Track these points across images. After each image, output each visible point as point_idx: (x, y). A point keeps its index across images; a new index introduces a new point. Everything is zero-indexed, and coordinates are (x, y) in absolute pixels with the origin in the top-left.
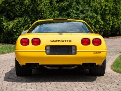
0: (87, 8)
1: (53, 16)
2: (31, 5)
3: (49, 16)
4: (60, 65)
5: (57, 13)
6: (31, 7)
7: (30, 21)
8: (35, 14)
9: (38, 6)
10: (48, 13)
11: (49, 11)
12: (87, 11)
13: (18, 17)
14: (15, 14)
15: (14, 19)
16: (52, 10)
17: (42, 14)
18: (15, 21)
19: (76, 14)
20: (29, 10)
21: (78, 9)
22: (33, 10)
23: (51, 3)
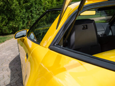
0: (40, 7)
1: (22, 13)
2: (5, 6)
3: (20, 13)
5: (24, 10)
6: (5, 7)
7: (6, 18)
8: (9, 12)
9: (11, 6)
10: (18, 11)
11: (19, 10)
12: (40, 8)
16: (21, 9)
17: (14, 12)
19: (35, 11)
20: (4, 9)
21: (36, 8)
22: (7, 9)
23: (20, 4)
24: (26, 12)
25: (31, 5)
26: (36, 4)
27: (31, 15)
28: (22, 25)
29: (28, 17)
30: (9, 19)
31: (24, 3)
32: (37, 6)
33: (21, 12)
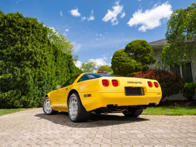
2: (22, 81)
4: (135, 106)
7: (20, 92)
8: (24, 87)
9: (27, 82)
13: (11, 89)
14: (8, 87)
15: (7, 91)
16: (35, 85)
17: (29, 88)
18: (9, 92)
22: (23, 85)
23: (34, 81)
24: (39, 89)
25: (44, 84)
26: (47, 83)
27: (42, 93)
28: (32, 101)
29: (39, 94)
30: (23, 94)
31: (38, 81)
32: (48, 85)
33: (34, 88)
